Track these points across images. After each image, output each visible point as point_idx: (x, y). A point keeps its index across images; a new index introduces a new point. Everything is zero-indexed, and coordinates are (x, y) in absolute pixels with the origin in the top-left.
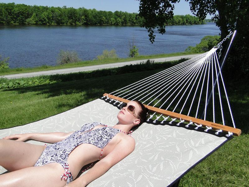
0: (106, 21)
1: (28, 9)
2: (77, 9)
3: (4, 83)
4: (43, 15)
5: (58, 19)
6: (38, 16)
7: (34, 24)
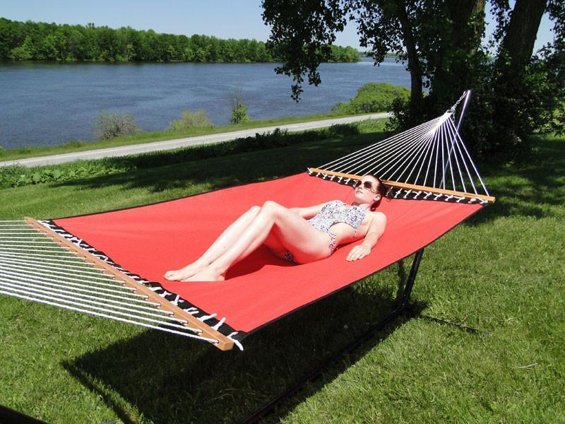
0: (176, 53)
1: (13, 29)
2: (116, 31)
3: (23, 176)
4: (46, 41)
5: (78, 49)
6: (35, 43)
7: (29, 59)
